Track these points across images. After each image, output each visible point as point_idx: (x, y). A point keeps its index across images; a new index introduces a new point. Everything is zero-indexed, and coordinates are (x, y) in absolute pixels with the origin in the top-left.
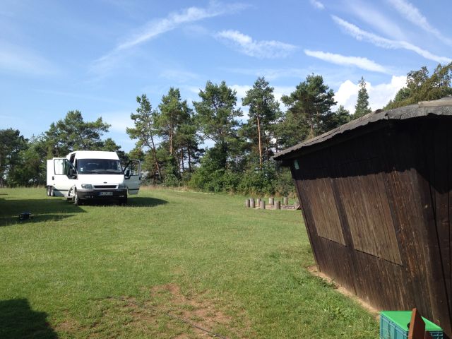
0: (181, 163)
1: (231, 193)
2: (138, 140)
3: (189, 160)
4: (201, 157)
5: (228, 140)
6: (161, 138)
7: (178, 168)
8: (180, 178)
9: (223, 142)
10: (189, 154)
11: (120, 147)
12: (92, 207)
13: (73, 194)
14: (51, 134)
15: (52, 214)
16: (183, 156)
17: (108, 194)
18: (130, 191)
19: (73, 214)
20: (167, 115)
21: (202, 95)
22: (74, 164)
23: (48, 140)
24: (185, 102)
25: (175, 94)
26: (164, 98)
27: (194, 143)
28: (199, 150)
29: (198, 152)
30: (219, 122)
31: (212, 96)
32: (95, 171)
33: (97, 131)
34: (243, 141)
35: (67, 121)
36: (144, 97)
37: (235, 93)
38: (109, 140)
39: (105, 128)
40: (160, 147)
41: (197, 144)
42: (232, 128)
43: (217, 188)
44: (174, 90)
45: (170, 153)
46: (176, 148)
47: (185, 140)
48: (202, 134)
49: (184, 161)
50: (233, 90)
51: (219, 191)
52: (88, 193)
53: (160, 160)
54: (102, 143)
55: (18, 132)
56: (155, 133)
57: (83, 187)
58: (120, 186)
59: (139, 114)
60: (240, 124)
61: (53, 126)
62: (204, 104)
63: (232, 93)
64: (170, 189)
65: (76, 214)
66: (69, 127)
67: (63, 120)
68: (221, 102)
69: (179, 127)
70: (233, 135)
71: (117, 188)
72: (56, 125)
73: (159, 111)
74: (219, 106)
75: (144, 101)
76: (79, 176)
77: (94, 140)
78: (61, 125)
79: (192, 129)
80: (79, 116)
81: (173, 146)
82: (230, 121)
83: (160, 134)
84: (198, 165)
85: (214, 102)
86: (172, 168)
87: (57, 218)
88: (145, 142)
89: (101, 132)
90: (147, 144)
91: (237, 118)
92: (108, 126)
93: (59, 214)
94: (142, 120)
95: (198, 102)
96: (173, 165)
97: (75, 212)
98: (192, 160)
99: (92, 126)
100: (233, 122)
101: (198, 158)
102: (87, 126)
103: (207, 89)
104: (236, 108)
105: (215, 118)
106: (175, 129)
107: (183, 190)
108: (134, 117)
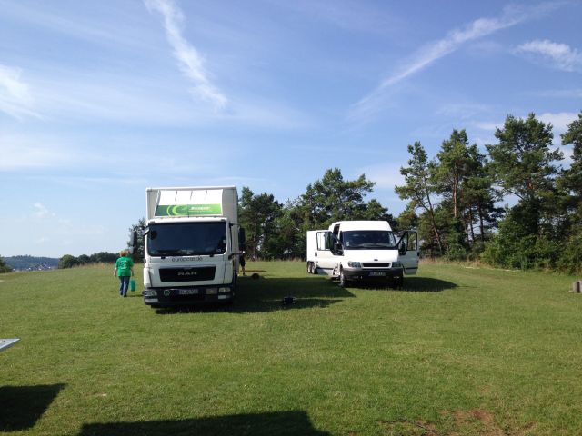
0: (469, 227)
1: (547, 270)
2: (410, 200)
3: (482, 223)
4: (499, 219)
5: (539, 195)
6: (441, 196)
7: (466, 235)
8: (468, 249)
9: (532, 197)
10: (481, 215)
11: (387, 210)
12: (362, 290)
13: (338, 273)
14: (308, 197)
15: (317, 298)
16: (472, 218)
17: (380, 274)
18: (407, 271)
19: (340, 298)
20: (449, 165)
21: (499, 135)
22: (339, 237)
23: (304, 205)
24: (475, 146)
25: (460, 137)
26: (444, 144)
27: (489, 199)
28: (495, 210)
29: (494, 213)
30: (526, 169)
31: (515, 135)
32: (363, 245)
33: (358, 191)
34: (564, 195)
35: (325, 182)
36: (417, 145)
37: (550, 128)
38: (374, 201)
39: (369, 187)
40: (439, 208)
41: (493, 202)
42: (545, 177)
43: (524, 263)
44: (459, 132)
45: (453, 215)
46: (461, 209)
47: (474, 198)
48: (500, 189)
49: (474, 226)
50: (546, 125)
51: (528, 267)
52: (356, 273)
53: (440, 224)
54: (365, 205)
55: (272, 197)
56: (432, 190)
57: (349, 265)
58: (394, 264)
59: (412, 167)
60: (559, 171)
61: (309, 188)
62: (502, 147)
63: (545, 128)
64: (455, 264)
65: (343, 299)
66: (327, 189)
67: (321, 181)
68: (528, 142)
69: (466, 180)
70: (548, 186)
71: (390, 267)
72: (312, 186)
73: (438, 161)
74: (526, 148)
75: (418, 150)
76: (345, 251)
77: (355, 203)
78: (318, 187)
79: (486, 182)
80: (338, 174)
81: (458, 207)
82: (543, 167)
83: (440, 190)
84: (495, 231)
85: (517, 144)
86: (457, 235)
87: (324, 304)
88: (419, 203)
89: (364, 192)
90: (422, 205)
91: (553, 163)
92: (372, 185)
93: (325, 298)
94: (415, 174)
95: (493, 144)
96: (458, 231)
97: (342, 296)
98: (486, 223)
99: (353, 186)
100: (547, 168)
101: (494, 220)
102: (347, 186)
103: (507, 126)
104: (551, 149)
105: (519, 164)
106: (460, 183)
107: (473, 266)
108: (404, 172)
